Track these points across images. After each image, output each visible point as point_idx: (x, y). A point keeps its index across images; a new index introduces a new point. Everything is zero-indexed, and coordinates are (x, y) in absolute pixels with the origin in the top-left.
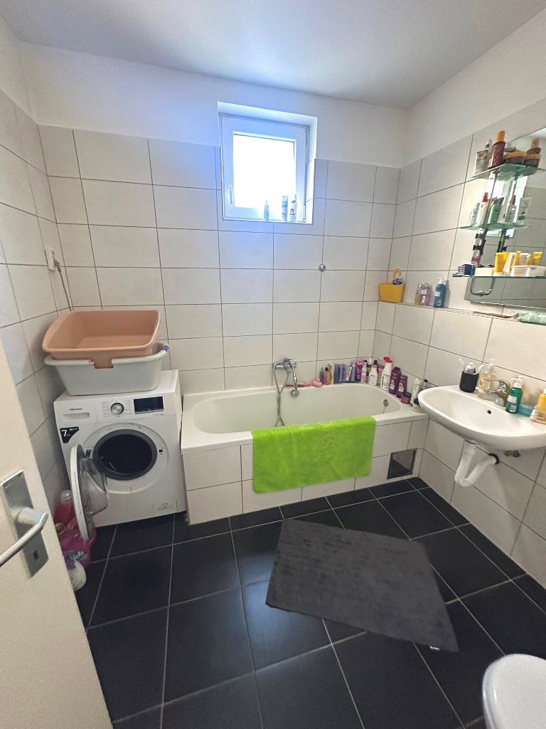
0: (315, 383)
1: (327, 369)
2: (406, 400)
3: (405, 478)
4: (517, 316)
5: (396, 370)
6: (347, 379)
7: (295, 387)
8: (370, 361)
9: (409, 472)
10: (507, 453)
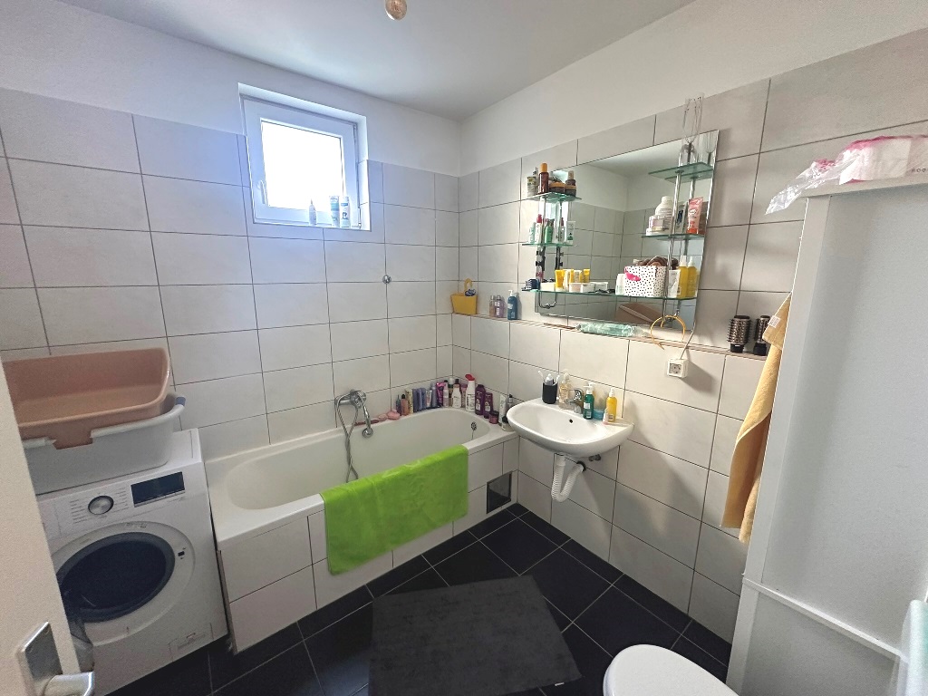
0: (391, 415)
1: (403, 397)
2: (495, 419)
3: (504, 507)
4: (580, 327)
5: (480, 388)
6: (428, 405)
7: (367, 425)
8: (452, 381)
9: (508, 499)
10: (590, 459)
